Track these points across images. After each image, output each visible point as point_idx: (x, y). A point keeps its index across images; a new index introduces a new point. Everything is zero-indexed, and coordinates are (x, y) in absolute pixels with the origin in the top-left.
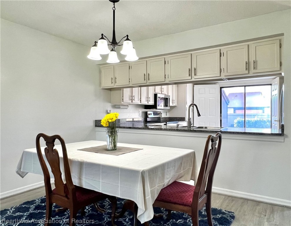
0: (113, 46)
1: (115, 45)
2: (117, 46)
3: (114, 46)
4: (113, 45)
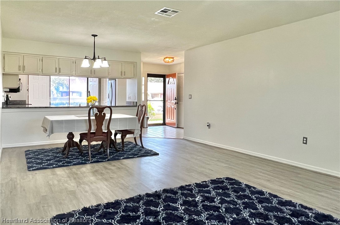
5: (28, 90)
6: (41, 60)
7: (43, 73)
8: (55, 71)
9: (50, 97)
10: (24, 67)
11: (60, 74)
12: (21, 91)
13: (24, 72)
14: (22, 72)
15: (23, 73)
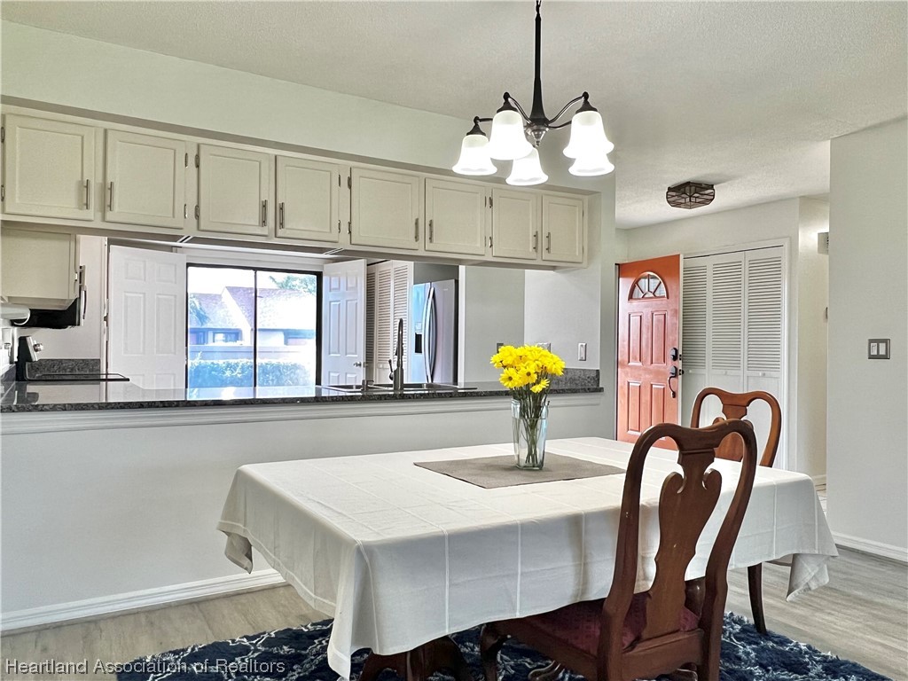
0: (533, 131)
1: (542, 128)
2: (547, 129)
3: (539, 130)
4: (535, 127)
5: (106, 319)
6: (192, 160)
7: (202, 227)
8: (256, 220)
9: (187, 346)
10: (107, 189)
11: (280, 232)
12: (82, 320)
13: (108, 218)
14: (99, 215)
15: (104, 219)
